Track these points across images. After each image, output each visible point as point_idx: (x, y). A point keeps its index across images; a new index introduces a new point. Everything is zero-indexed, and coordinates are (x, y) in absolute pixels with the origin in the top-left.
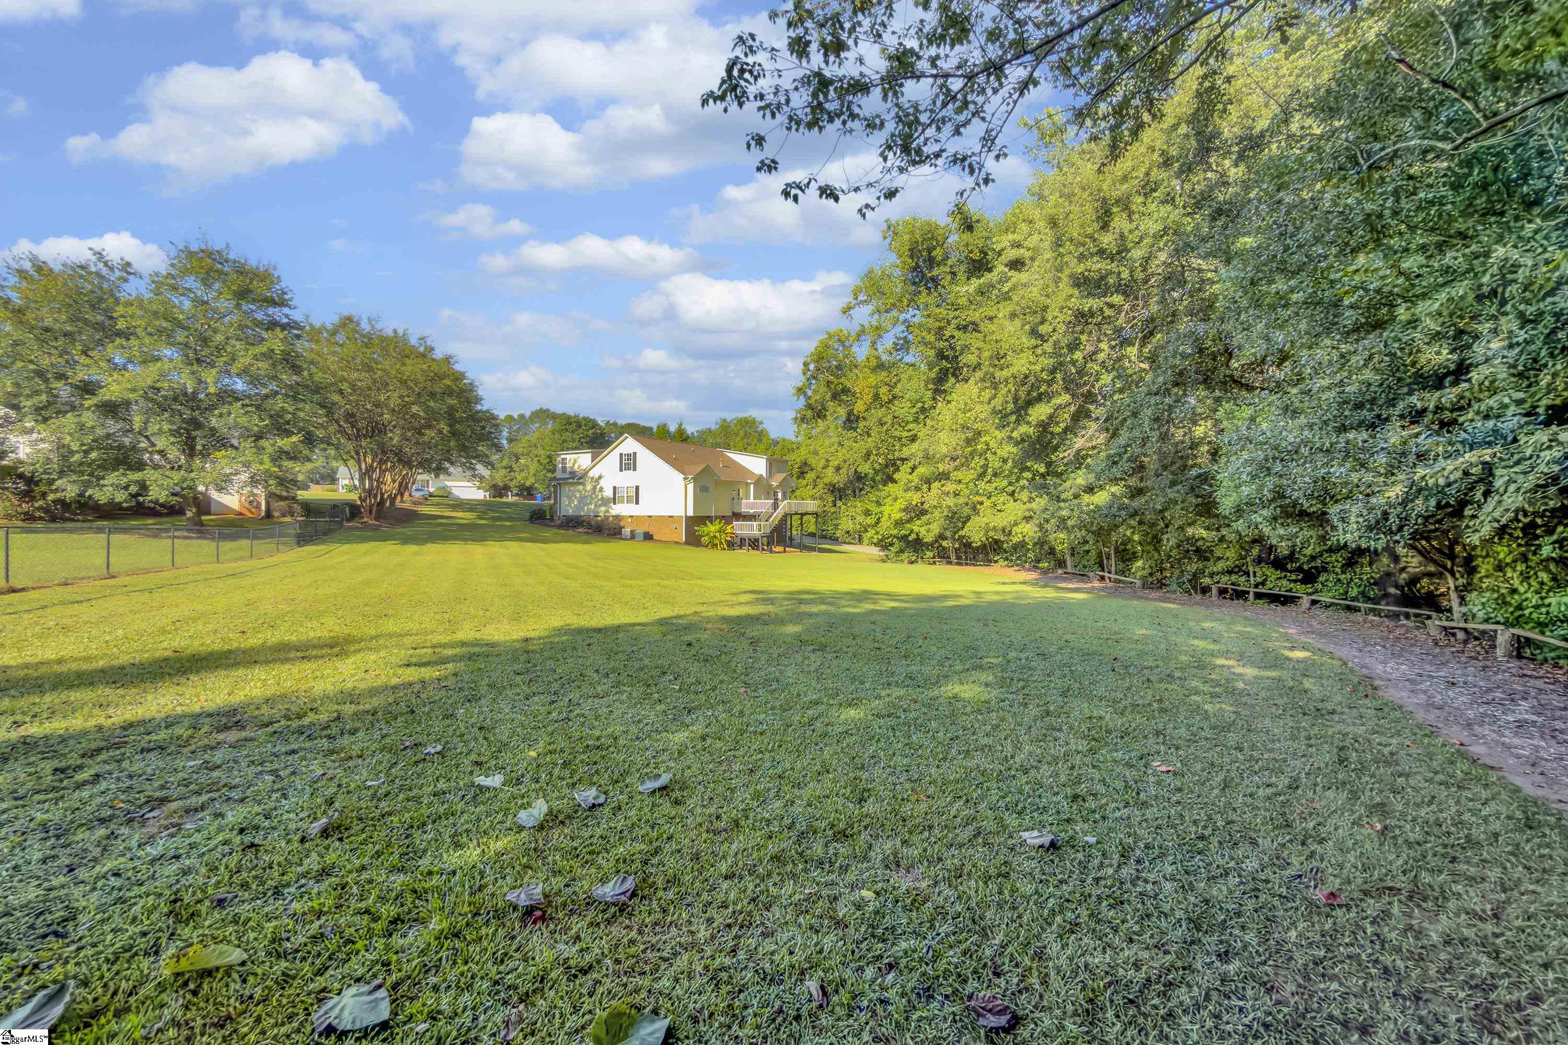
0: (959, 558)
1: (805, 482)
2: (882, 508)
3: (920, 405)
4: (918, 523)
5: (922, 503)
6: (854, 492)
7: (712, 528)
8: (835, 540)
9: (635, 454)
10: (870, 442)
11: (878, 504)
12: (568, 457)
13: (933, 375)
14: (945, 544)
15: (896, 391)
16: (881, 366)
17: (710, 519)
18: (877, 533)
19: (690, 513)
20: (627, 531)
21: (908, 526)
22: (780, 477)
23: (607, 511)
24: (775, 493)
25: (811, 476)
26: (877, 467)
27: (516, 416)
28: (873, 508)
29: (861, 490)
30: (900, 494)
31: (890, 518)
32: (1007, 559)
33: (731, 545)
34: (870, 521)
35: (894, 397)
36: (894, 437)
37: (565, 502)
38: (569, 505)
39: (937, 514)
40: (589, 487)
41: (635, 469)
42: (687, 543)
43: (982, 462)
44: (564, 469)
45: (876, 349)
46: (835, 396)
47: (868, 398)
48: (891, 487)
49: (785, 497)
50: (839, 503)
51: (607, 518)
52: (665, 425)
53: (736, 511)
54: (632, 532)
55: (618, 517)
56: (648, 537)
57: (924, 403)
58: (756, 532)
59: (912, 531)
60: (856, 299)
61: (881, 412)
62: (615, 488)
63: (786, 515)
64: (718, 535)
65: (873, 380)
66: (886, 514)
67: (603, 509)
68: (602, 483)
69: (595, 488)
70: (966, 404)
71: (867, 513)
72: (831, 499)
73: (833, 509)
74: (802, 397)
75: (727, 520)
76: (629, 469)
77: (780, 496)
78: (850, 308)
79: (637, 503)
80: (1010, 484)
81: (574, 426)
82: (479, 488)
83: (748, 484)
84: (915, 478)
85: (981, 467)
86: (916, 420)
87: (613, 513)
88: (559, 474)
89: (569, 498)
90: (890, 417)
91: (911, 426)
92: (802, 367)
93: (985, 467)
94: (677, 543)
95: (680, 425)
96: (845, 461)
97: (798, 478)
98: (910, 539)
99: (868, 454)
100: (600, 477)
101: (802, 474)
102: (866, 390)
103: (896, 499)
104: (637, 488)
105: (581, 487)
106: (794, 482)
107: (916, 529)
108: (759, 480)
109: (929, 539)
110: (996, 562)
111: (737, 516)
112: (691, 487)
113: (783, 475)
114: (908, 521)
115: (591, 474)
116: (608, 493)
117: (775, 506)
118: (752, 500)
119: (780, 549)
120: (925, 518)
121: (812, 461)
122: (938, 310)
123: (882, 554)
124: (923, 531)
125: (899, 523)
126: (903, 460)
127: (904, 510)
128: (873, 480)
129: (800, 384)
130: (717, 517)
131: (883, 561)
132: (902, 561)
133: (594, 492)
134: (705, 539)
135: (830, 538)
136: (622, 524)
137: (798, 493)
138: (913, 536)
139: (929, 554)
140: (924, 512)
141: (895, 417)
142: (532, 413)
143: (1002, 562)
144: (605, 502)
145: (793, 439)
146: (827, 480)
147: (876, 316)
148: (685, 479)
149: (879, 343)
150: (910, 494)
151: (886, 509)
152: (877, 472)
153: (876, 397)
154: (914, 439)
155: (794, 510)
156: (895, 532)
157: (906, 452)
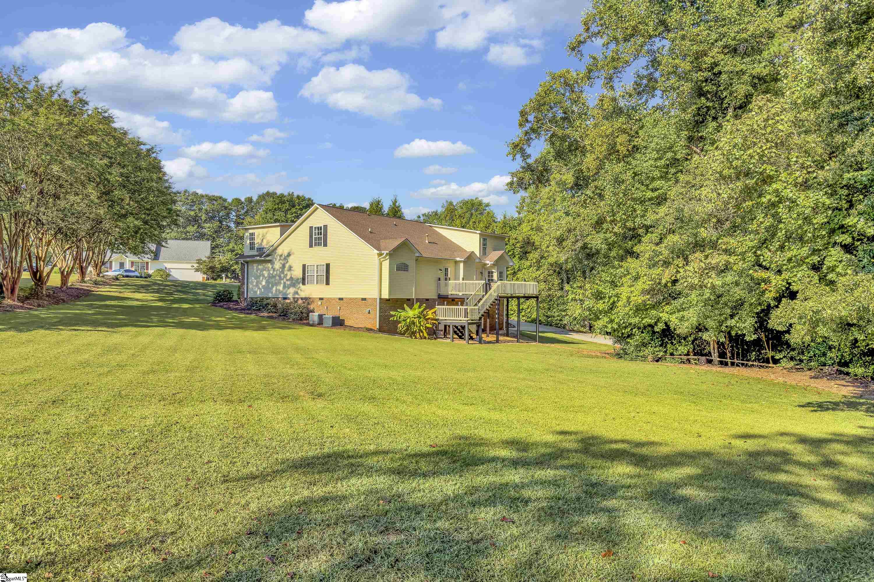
0: (722, 355)
1: (528, 263)
2: (617, 290)
3: (669, 155)
4: (667, 308)
5: (675, 282)
6: (584, 272)
7: (411, 313)
8: (562, 328)
9: (326, 227)
10: (603, 207)
11: (614, 284)
12: (256, 231)
13: (688, 117)
14: (705, 336)
15: (637, 142)
16: (618, 112)
17: (410, 302)
18: (612, 321)
19: (386, 295)
20: (314, 317)
21: (654, 312)
22: (495, 255)
23: (297, 293)
24: (490, 273)
25: (534, 256)
26: (611, 237)
27: (243, 200)
28: (608, 291)
29: (592, 269)
30: (643, 271)
31: (629, 302)
32: (792, 359)
33: (433, 333)
34: (601, 306)
35: (636, 148)
36: (633, 199)
37: (253, 280)
38: (257, 285)
39: (694, 296)
40: (277, 265)
41: (325, 245)
42: (381, 330)
43: (769, 221)
44: (252, 246)
45: (612, 88)
46: (559, 155)
47: (601, 150)
48: (631, 263)
49: (501, 278)
50: (567, 287)
51: (296, 300)
52: (378, 202)
53: (443, 293)
54: (321, 317)
55: (306, 299)
56: (338, 322)
57: (675, 153)
58: (462, 320)
59: (659, 320)
60: (588, 30)
61: (619, 167)
62: (304, 266)
63: (500, 299)
64: (416, 320)
65: (606, 127)
66: (624, 297)
67: (292, 290)
68: (291, 261)
69: (284, 266)
70: (745, 138)
71: (599, 296)
72: (557, 282)
73: (559, 294)
74: (518, 156)
75: (429, 303)
76: (319, 244)
77: (495, 276)
78: (580, 43)
79: (328, 283)
80: (815, 252)
81: (287, 206)
82: (197, 270)
83: (456, 263)
84: (664, 251)
85: (767, 229)
86: (664, 177)
87: (303, 295)
88: (247, 252)
89: (257, 277)
90: (630, 174)
91: (657, 184)
92: (518, 117)
93: (772, 231)
94: (370, 330)
95: (395, 202)
96: (569, 231)
97: (521, 259)
98: (656, 329)
99: (599, 223)
100: (289, 255)
101: (524, 255)
102: (599, 141)
103: (637, 278)
104: (328, 266)
105: (269, 265)
106: (515, 263)
107: (664, 316)
108: (470, 258)
109: (683, 329)
110: (776, 361)
111: (443, 299)
112: (386, 264)
113: (498, 253)
114: (653, 307)
115: (279, 251)
116: (297, 273)
117: (487, 287)
118: (461, 281)
119: (492, 338)
120: (676, 303)
121: (536, 238)
122: (695, 30)
123: (618, 346)
124: (674, 321)
125: (639, 309)
126: (648, 228)
127: (648, 292)
128: (606, 256)
129: (516, 140)
130: (418, 300)
131: (619, 356)
132: (644, 358)
133: (283, 272)
134: (401, 326)
135: (557, 326)
136: (311, 307)
137: (520, 275)
138: (661, 326)
139: (682, 349)
140: (675, 296)
141: (636, 174)
142: (260, 196)
143: (784, 363)
144: (294, 282)
145: (516, 215)
146: (551, 260)
147: (613, 46)
148: (380, 255)
149: (616, 80)
150: (658, 270)
151: (624, 291)
152: (611, 246)
153: (613, 150)
154: (661, 200)
155: (509, 292)
156: (635, 320)
157: (650, 218)
